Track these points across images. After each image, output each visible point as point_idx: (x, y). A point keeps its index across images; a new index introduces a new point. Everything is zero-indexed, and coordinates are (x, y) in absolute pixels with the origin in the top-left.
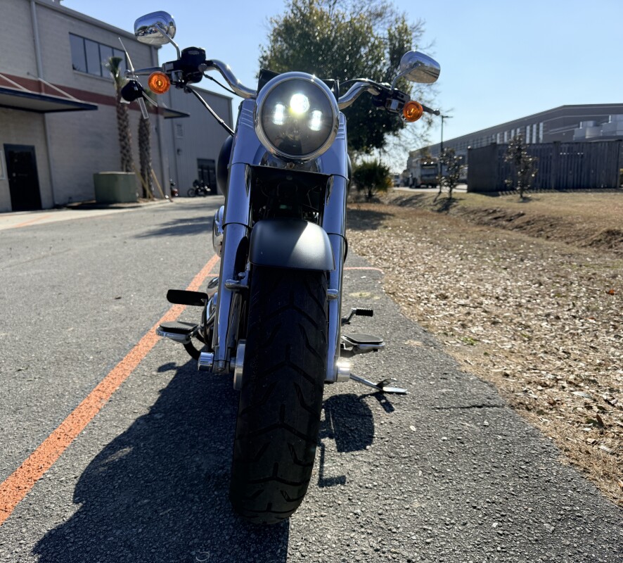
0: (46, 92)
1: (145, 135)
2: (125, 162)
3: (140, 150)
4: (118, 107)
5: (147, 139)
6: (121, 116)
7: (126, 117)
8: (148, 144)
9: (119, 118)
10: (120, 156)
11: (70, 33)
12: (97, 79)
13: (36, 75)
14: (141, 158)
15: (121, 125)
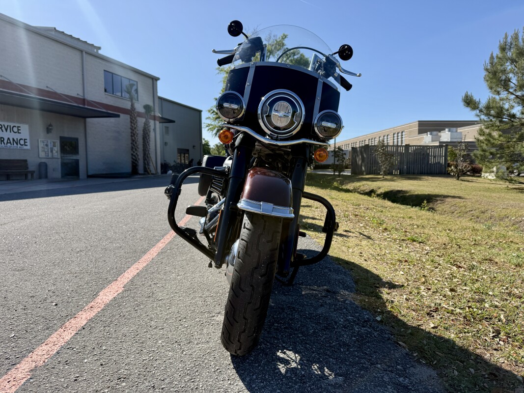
0: (88, 106)
1: (147, 133)
3: (143, 142)
4: (131, 115)
5: (149, 136)
6: (133, 122)
7: (136, 122)
8: (149, 138)
9: (131, 122)
10: (130, 145)
11: (104, 70)
12: (119, 98)
13: (82, 94)
14: (143, 147)
15: (132, 127)
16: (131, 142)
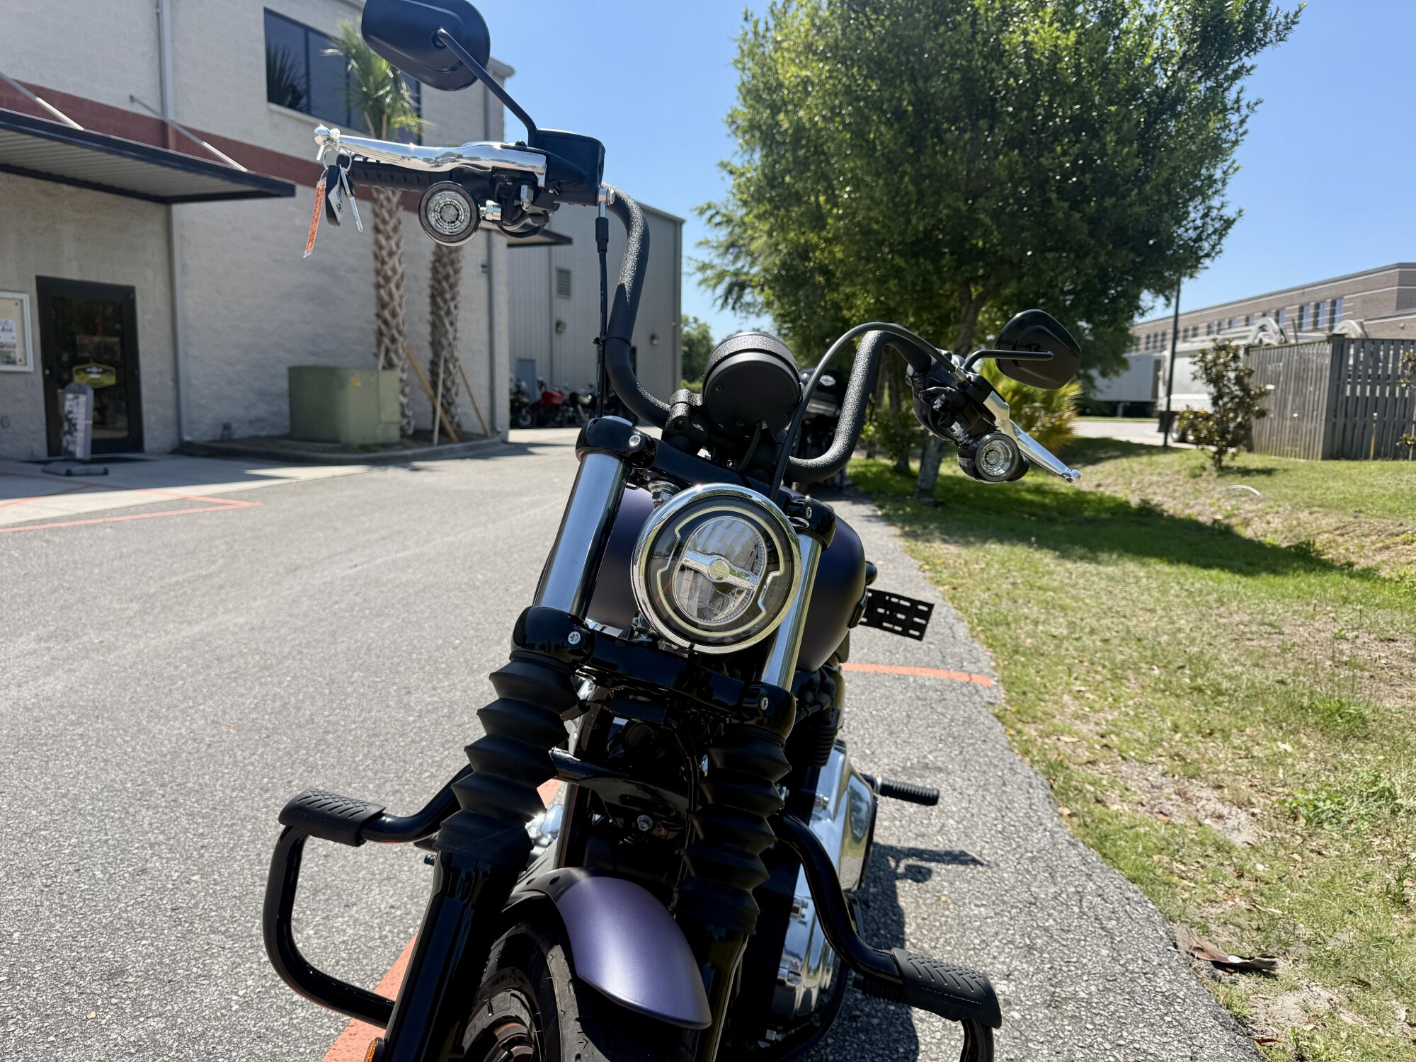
2: (387, 341)
3: (432, 313)
5: (451, 287)
7: (395, 229)
8: (453, 298)
9: (377, 230)
10: (373, 324)
11: (267, 11)
13: (157, 108)
16: (373, 309)
